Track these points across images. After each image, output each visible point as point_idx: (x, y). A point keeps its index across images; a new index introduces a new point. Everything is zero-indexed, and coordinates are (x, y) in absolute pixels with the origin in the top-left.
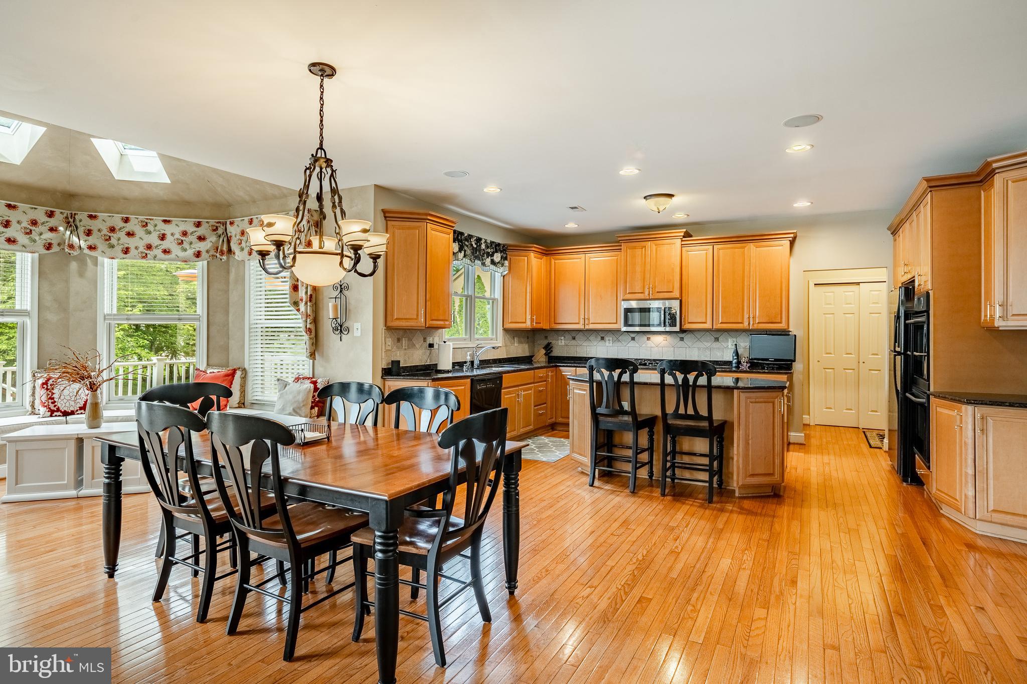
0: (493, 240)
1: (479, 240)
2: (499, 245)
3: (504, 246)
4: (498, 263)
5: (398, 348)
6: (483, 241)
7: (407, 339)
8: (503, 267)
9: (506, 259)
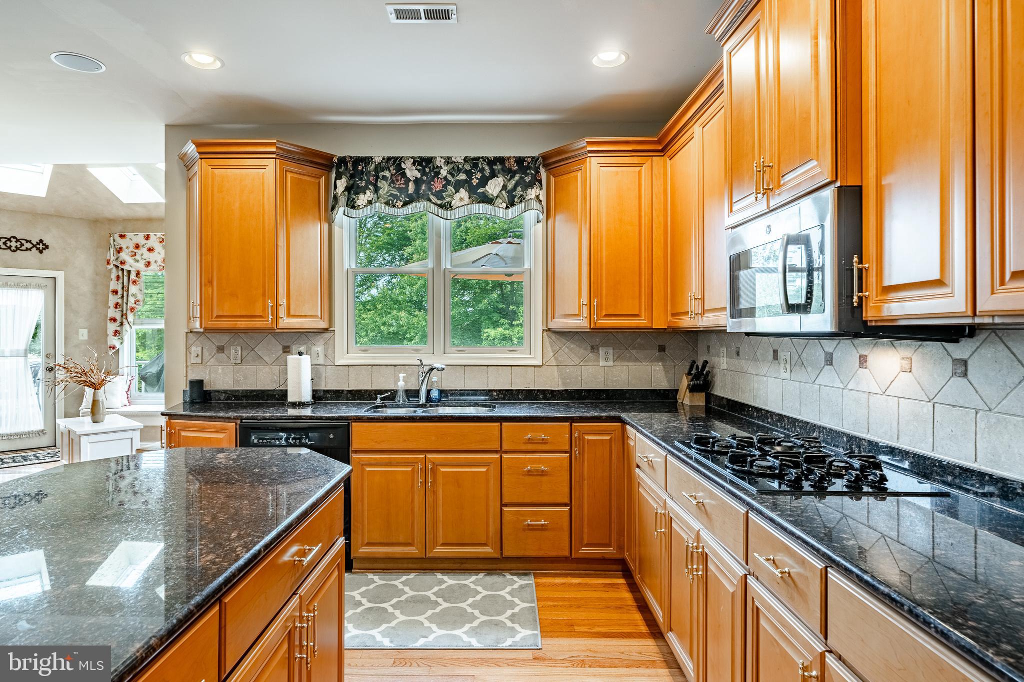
0: (473, 154)
1: (424, 163)
2: (501, 160)
3: (520, 160)
4: (497, 197)
5: (220, 362)
6: (439, 162)
7: (239, 348)
8: (523, 204)
9: (531, 185)
